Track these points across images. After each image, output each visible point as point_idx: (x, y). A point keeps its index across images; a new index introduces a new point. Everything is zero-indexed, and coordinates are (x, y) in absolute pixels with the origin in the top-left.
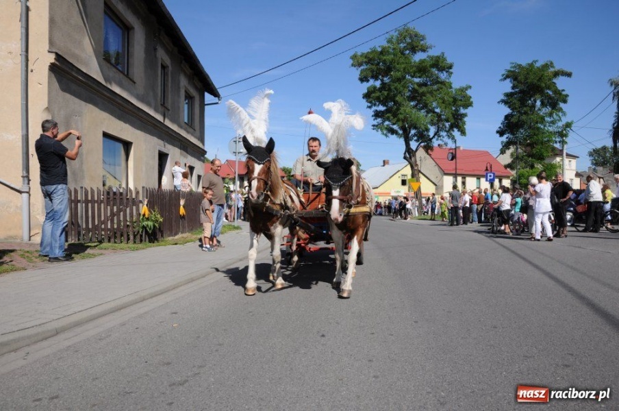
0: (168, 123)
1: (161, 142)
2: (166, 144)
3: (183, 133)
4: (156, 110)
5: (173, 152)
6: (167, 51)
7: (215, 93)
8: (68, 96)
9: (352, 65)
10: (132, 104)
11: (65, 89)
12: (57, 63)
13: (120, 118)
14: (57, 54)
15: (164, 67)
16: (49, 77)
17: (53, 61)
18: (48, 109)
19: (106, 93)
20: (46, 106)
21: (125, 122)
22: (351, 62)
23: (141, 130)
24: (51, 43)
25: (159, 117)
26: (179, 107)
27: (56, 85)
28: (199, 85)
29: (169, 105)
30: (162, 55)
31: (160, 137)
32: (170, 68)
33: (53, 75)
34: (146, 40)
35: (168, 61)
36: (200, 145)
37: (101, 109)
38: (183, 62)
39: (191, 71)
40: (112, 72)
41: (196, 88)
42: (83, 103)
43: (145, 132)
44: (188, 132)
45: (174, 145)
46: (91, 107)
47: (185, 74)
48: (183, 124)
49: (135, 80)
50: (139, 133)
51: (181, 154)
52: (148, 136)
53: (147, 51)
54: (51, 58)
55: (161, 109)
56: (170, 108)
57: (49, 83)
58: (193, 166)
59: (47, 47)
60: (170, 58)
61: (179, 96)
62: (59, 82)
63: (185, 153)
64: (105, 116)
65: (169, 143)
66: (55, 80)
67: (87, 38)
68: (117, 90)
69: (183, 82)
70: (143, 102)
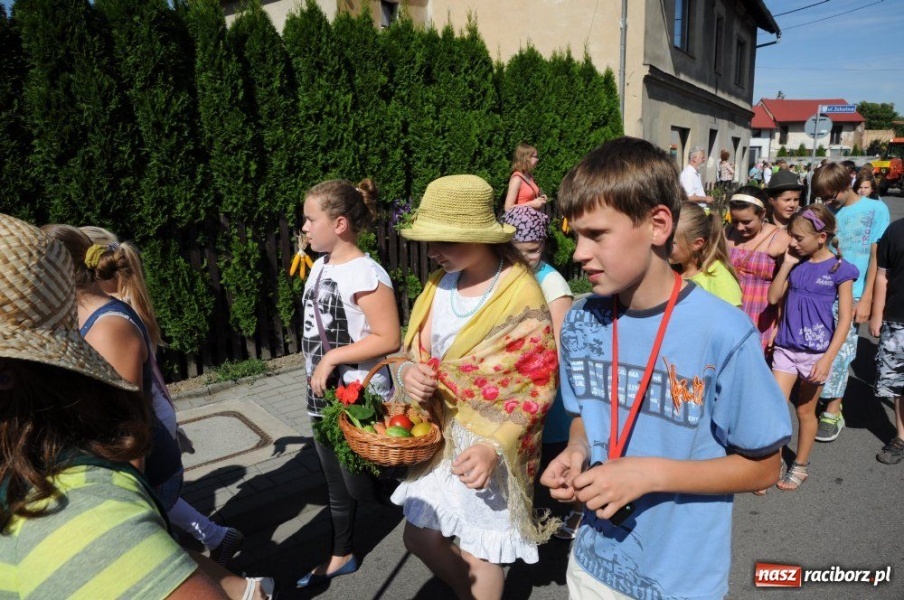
0: (720, 94)
1: (711, 119)
2: (717, 119)
3: (733, 100)
4: (710, 85)
5: (722, 125)
8: (652, 101)
10: (694, 86)
11: (651, 95)
12: (650, 74)
13: (683, 105)
14: (650, 65)
15: (719, 21)
16: (643, 89)
17: (647, 73)
18: (641, 120)
19: (676, 85)
20: (640, 117)
21: (686, 109)
23: (698, 112)
24: (645, 55)
25: (711, 90)
26: (730, 66)
28: (752, 23)
29: (721, 68)
30: (718, 9)
31: (713, 114)
32: (725, 19)
33: (645, 85)
36: (749, 107)
37: (671, 103)
40: (680, 59)
41: (748, 29)
42: (660, 102)
43: (701, 113)
44: (738, 96)
45: (723, 118)
46: (665, 104)
48: (732, 87)
49: (695, 56)
50: (696, 116)
51: (729, 126)
52: (703, 117)
53: (706, 14)
54: (646, 71)
55: (714, 78)
56: (722, 73)
57: (643, 94)
58: (739, 137)
59: (642, 60)
60: (726, 6)
61: (731, 51)
62: (648, 90)
63: (733, 124)
64: (674, 108)
65: (719, 117)
66: (646, 90)
68: (682, 77)
69: (736, 28)
70: (700, 78)
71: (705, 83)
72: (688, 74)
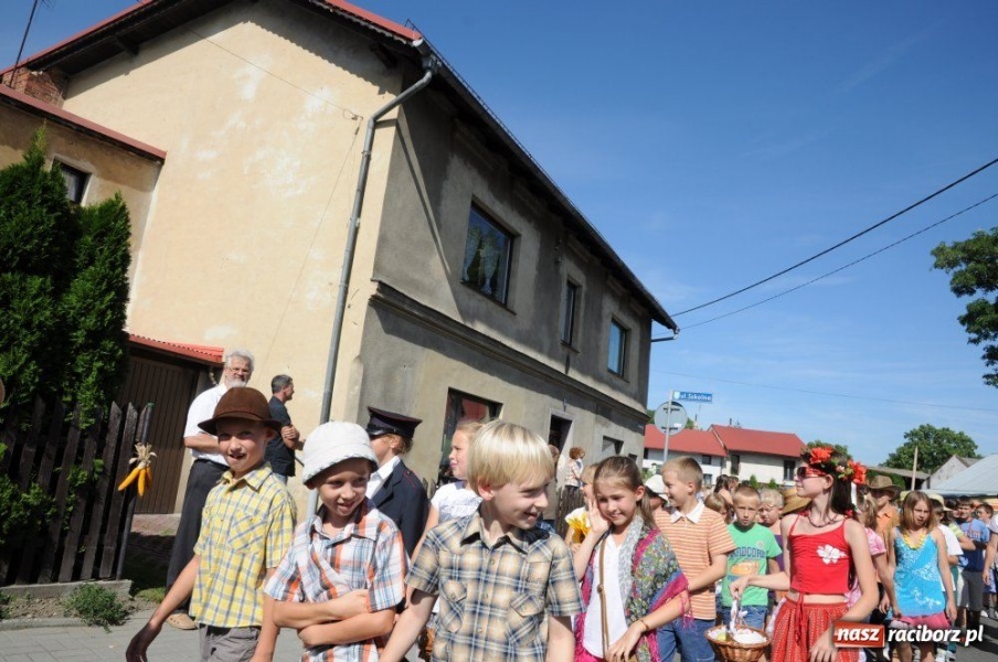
0: (574, 374)
1: (559, 403)
2: (568, 406)
3: (603, 389)
4: (551, 356)
5: (582, 417)
6: (580, 264)
7: (667, 322)
8: (395, 339)
9: (936, 266)
10: (505, 346)
11: (390, 329)
12: (381, 295)
13: (482, 367)
14: (380, 283)
15: (573, 287)
16: (368, 314)
17: (374, 292)
18: (359, 358)
19: (458, 332)
20: (358, 354)
21: (491, 374)
22: (934, 260)
23: (521, 385)
24: (377, 267)
25: (557, 366)
26: (598, 347)
27: (378, 324)
28: (641, 311)
29: (578, 343)
30: (569, 269)
31: (557, 395)
32: (584, 288)
33: (374, 312)
34: (541, 250)
35: (580, 277)
36: (638, 407)
37: (449, 356)
38: (611, 277)
39: (624, 290)
40: (476, 301)
41: (635, 316)
42: (419, 348)
43: (527, 388)
44: (614, 387)
45: (583, 407)
46: (431, 353)
47: (614, 295)
48: (605, 374)
49: (516, 309)
50: (515, 389)
51: (597, 420)
52: (534, 395)
53: (541, 267)
54: (373, 289)
55: (562, 351)
56: (578, 349)
57: (366, 322)
58: (621, 439)
59: (369, 273)
60: (587, 273)
61: (599, 329)
62: (383, 320)
63: (604, 419)
64: (457, 365)
65: (573, 404)
66: (377, 317)
67: (438, 257)
68: (480, 328)
69: (609, 306)
70: (521, 340)
71: (540, 351)
72: (491, 325)
